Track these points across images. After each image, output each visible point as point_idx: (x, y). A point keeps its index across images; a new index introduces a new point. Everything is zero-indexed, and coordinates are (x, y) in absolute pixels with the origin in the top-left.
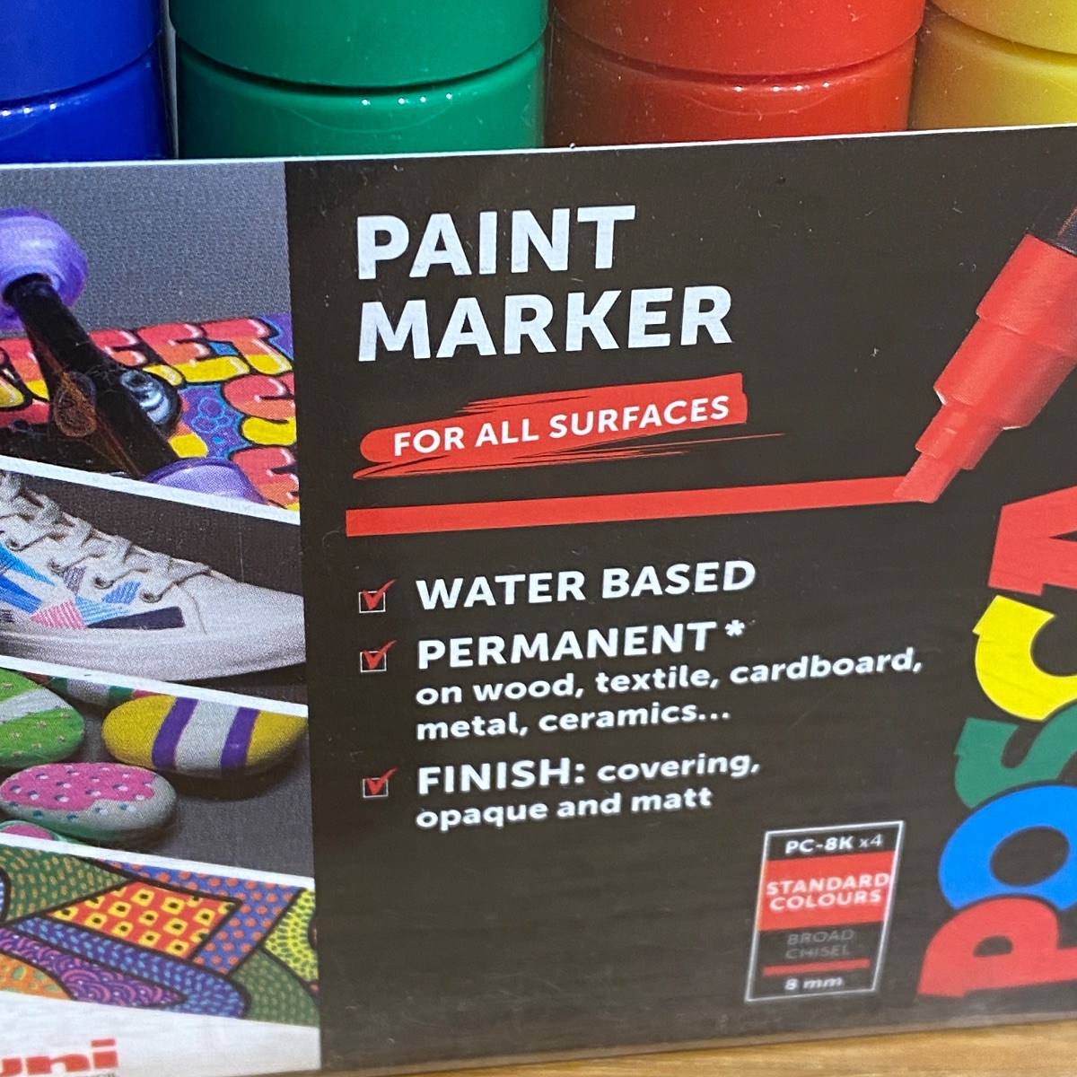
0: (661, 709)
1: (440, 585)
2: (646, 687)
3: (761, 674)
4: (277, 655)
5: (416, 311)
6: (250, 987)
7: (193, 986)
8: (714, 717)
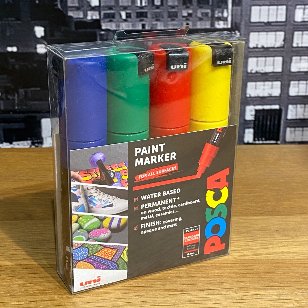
0: (170, 211)
1: (144, 196)
2: (168, 208)
3: (182, 205)
5: (141, 159)
6: (119, 264)
7: (111, 265)
8: (177, 212)
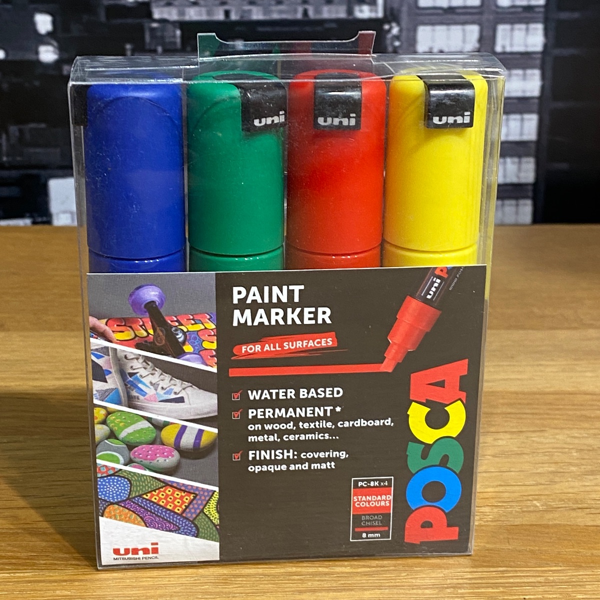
0: (318, 434)
1: (255, 392)
2: (314, 427)
3: (347, 424)
4: (209, 413)
5: (248, 312)
6: (199, 526)
7: (182, 524)
8: (334, 438)
